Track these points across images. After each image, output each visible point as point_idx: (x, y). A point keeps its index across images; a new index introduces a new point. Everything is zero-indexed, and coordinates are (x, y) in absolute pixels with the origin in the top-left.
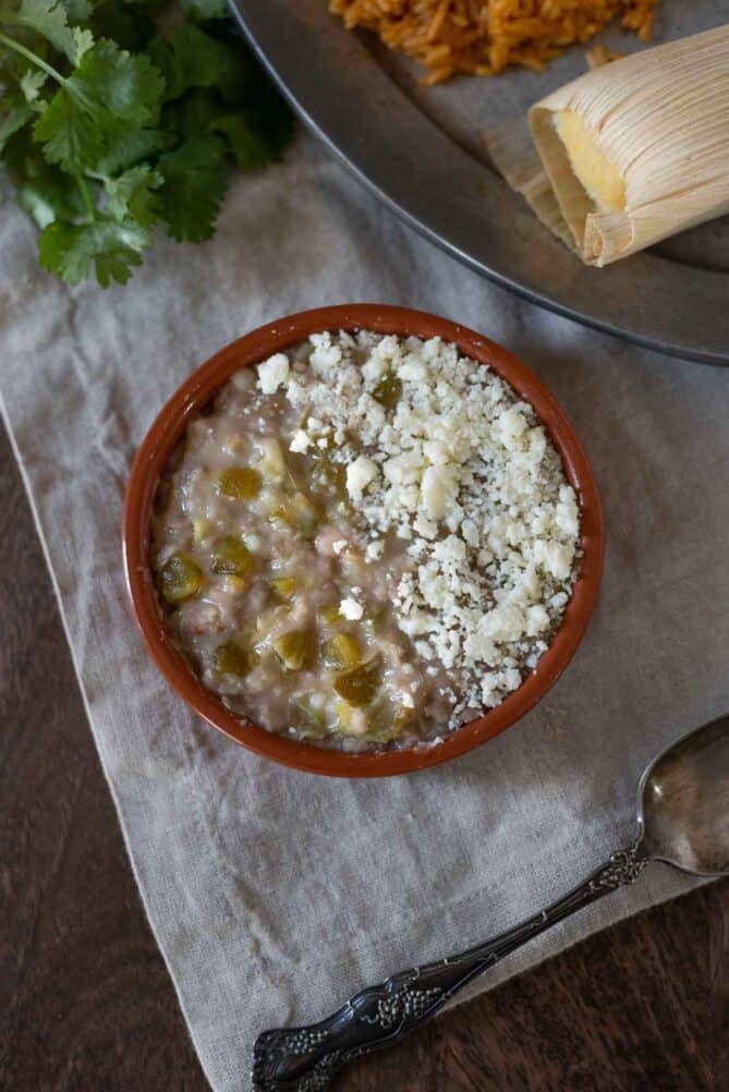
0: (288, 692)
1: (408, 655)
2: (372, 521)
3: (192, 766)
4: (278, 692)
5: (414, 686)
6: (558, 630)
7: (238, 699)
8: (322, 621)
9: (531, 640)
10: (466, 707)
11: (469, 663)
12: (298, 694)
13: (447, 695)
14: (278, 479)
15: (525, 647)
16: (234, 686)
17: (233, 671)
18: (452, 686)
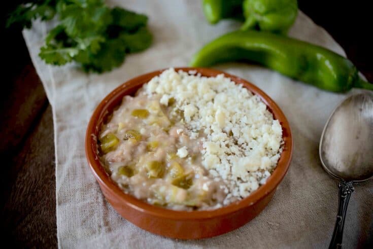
0: (150, 185)
1: (206, 173)
2: (194, 127)
3: (99, 234)
4: (144, 184)
5: (209, 183)
6: (275, 169)
7: (126, 186)
8: (169, 157)
9: (263, 171)
10: (233, 196)
11: (234, 178)
12: (154, 186)
13: (224, 189)
14: (156, 112)
15: (260, 174)
16: (125, 180)
17: (125, 174)
18: (226, 186)
